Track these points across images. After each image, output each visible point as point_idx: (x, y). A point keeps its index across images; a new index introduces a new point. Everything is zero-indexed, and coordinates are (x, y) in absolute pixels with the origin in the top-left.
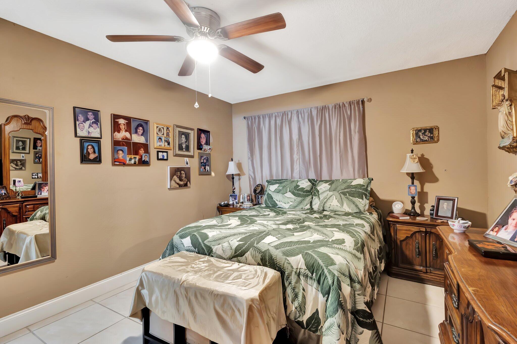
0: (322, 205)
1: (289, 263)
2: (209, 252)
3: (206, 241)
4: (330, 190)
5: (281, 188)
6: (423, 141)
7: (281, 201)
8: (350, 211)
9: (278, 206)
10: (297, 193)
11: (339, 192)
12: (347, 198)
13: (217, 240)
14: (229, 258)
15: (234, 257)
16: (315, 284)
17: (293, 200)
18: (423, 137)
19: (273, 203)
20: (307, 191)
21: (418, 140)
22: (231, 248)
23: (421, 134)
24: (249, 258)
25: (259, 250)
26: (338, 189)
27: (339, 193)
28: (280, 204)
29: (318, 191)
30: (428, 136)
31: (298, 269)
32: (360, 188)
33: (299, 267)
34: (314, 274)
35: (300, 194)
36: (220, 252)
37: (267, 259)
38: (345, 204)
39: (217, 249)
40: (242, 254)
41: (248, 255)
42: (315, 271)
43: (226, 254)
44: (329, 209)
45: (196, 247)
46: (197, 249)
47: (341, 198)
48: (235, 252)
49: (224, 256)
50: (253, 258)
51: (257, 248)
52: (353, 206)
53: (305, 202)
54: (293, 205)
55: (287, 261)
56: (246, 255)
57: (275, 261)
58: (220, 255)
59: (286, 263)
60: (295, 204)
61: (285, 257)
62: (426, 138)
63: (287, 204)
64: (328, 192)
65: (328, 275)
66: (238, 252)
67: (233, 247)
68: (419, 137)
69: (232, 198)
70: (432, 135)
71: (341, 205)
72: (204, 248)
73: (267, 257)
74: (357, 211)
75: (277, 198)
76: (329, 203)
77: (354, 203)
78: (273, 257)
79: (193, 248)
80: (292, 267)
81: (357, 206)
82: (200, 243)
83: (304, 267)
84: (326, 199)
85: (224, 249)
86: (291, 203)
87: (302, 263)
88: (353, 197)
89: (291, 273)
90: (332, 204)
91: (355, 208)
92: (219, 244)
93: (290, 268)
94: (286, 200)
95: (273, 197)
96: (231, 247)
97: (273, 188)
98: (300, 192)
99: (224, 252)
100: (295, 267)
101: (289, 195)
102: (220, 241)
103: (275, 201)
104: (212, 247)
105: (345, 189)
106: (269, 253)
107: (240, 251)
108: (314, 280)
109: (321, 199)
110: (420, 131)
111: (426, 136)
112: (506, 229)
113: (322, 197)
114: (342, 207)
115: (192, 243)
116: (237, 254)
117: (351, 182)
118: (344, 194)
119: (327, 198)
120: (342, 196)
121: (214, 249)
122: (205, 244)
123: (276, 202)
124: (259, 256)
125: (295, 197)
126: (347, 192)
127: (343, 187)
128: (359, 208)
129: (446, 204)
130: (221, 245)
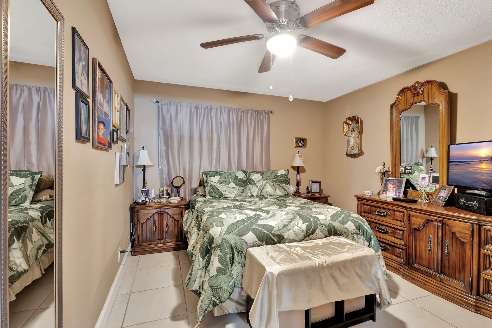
0: (260, 192)
1: (346, 229)
2: (280, 239)
3: (273, 231)
4: (263, 179)
5: (224, 179)
6: (300, 147)
7: (226, 191)
8: (281, 194)
9: (224, 197)
10: (239, 183)
11: (271, 180)
12: (278, 185)
13: (285, 227)
14: (302, 239)
15: (306, 237)
16: (362, 237)
17: (237, 189)
18: (300, 144)
19: (219, 194)
20: (245, 181)
21: (298, 145)
22: (303, 230)
23: (299, 142)
24: (319, 234)
25: (325, 225)
26: (270, 178)
27: (271, 182)
28: (226, 194)
29: (254, 181)
30: (302, 144)
31: (352, 231)
32: (285, 177)
33: (352, 229)
34: (361, 231)
35: (241, 184)
36: (293, 237)
37: (332, 230)
38: (277, 190)
39: (289, 235)
40: (313, 232)
41: (318, 232)
42: (360, 229)
43: (299, 237)
44: (266, 194)
45: (262, 240)
46: (265, 241)
47: (274, 185)
48: (307, 233)
49: (297, 239)
50: (322, 232)
51: (324, 225)
52: (283, 190)
53: (246, 190)
54: (238, 194)
55: (344, 228)
56: (317, 232)
57: (337, 230)
58: (293, 240)
59: (344, 229)
60: (240, 193)
61: (343, 225)
62: (301, 145)
63: (233, 194)
64: (262, 181)
65: (367, 229)
66: (310, 232)
67: (304, 228)
68: (298, 144)
69: (143, 194)
70: (304, 143)
71: (275, 190)
72: (273, 238)
73: (332, 229)
74: (286, 193)
75: (222, 188)
76: (265, 190)
77: (283, 188)
78: (336, 227)
79: (260, 242)
80: (348, 230)
81: (285, 190)
82: (267, 235)
83: (355, 228)
84: (263, 187)
85: (295, 233)
86: (236, 193)
87: (353, 226)
88: (282, 183)
89: (348, 235)
90: (268, 190)
91: (284, 191)
92: (289, 230)
93: (347, 232)
94: (232, 190)
95: (218, 188)
96: (301, 229)
97: (215, 179)
98: (240, 182)
99: (296, 236)
100: (350, 230)
101: (232, 185)
102: (289, 227)
103: (221, 192)
104: (283, 234)
105: (274, 178)
106: (332, 225)
107: (311, 230)
108: (361, 234)
109: (258, 187)
110: (298, 140)
111: (301, 143)
112: (389, 192)
113: (259, 185)
114: (276, 192)
115: (257, 238)
116: (309, 233)
117: (277, 173)
118: (275, 182)
119: (263, 185)
120: (274, 183)
121: (286, 236)
122: (274, 234)
123: (223, 192)
124: (326, 230)
125: (237, 187)
126: (277, 180)
127: (273, 177)
128: (287, 191)
129: (315, 185)
130: (291, 230)
